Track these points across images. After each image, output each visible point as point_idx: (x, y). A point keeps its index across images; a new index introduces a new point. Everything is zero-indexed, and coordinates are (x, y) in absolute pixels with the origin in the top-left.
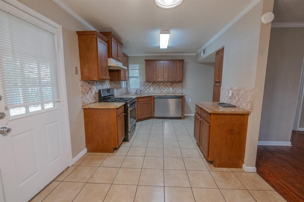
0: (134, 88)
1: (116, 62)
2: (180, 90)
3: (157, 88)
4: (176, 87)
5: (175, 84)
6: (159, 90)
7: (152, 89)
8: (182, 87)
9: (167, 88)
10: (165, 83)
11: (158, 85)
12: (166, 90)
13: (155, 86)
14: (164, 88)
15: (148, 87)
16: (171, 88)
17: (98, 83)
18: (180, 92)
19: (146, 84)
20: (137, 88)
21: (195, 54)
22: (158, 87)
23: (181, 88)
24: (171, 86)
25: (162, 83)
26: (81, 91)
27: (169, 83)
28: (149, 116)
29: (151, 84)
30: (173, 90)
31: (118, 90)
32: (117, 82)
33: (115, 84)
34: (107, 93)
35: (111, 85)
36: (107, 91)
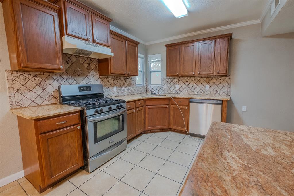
0: (154, 85)
1: (84, 43)
2: (224, 90)
3: (184, 86)
4: (217, 85)
5: (214, 80)
6: (187, 88)
7: (177, 87)
8: (228, 84)
9: (201, 86)
10: (198, 79)
11: (187, 82)
12: (198, 89)
13: (182, 83)
14: (195, 86)
15: (172, 84)
16: (207, 87)
17: (65, 77)
18: (224, 94)
19: (170, 81)
20: (158, 86)
21: (258, 21)
22: (186, 84)
23: (227, 86)
24: (208, 83)
25: (193, 79)
26: (7, 87)
27: (205, 79)
28: (165, 127)
29: (176, 79)
30: (211, 89)
31: (124, 88)
32: (119, 77)
33: (115, 80)
34: (80, 91)
35: (103, 81)
36: (79, 90)
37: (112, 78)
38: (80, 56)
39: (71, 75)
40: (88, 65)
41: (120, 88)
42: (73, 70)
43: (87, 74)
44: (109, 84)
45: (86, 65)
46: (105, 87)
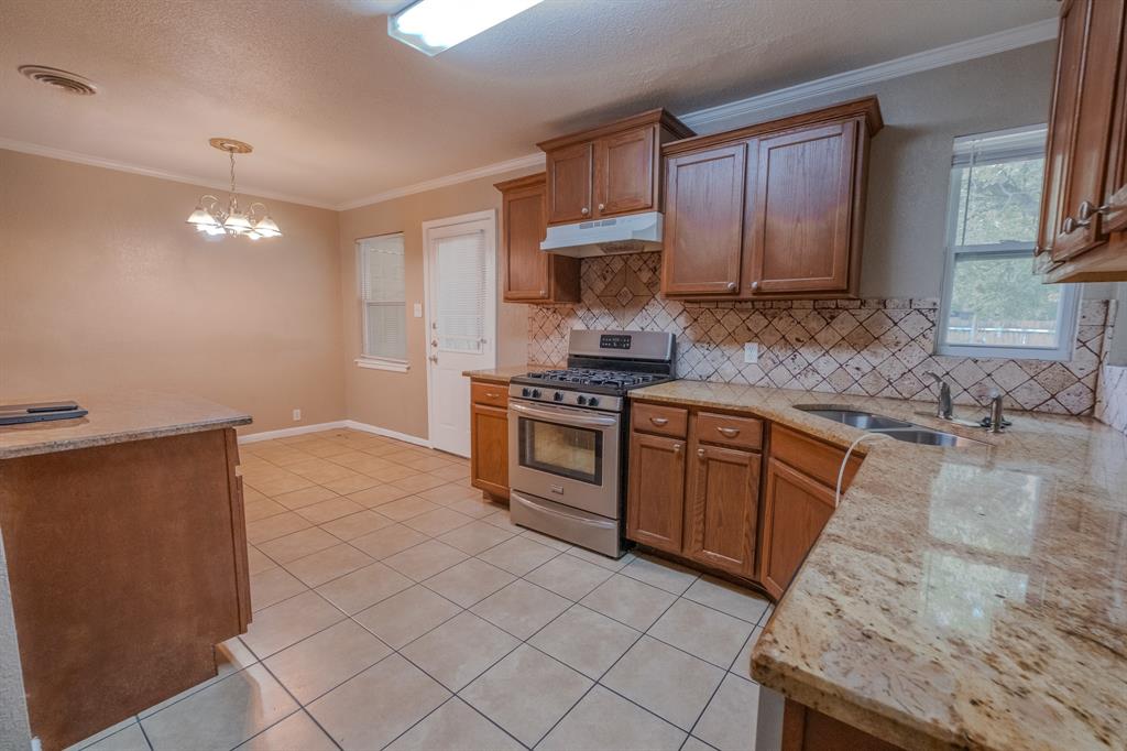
31: (808, 354)
32: (783, 305)
33: (757, 317)
34: (602, 346)
35: (696, 320)
36: (602, 342)
37: (741, 311)
38: (631, 255)
39: (607, 306)
40: (650, 274)
41: (783, 354)
42: (614, 293)
43: (645, 300)
44: (723, 332)
45: (645, 276)
46: (704, 342)
